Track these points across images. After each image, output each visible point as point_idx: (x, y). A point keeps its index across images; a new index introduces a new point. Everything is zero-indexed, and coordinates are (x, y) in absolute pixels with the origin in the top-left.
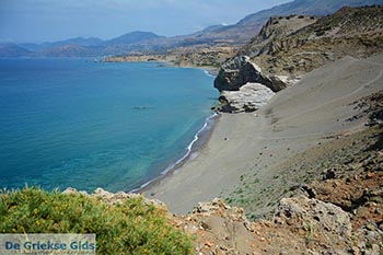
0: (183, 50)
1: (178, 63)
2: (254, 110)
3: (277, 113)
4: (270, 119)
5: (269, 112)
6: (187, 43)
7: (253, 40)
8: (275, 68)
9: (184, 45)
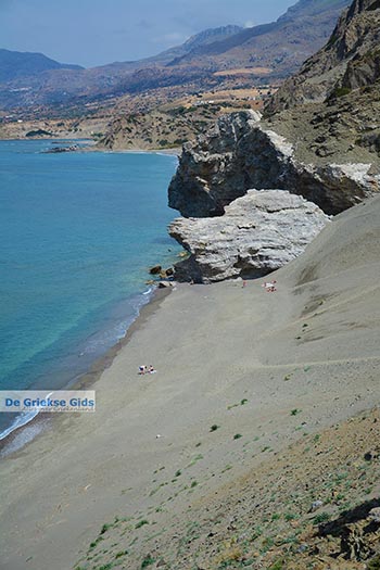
0: (128, 102)
1: (108, 141)
2: (267, 271)
3: (326, 281)
4: (305, 297)
5: (308, 275)
6: (140, 83)
7: (309, 64)
8: (331, 143)
9: (133, 89)
